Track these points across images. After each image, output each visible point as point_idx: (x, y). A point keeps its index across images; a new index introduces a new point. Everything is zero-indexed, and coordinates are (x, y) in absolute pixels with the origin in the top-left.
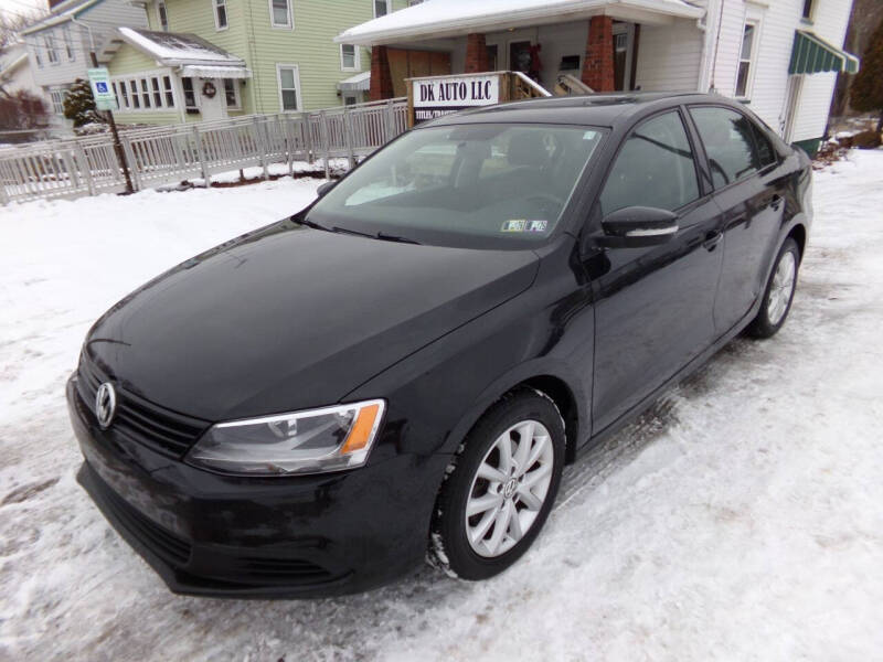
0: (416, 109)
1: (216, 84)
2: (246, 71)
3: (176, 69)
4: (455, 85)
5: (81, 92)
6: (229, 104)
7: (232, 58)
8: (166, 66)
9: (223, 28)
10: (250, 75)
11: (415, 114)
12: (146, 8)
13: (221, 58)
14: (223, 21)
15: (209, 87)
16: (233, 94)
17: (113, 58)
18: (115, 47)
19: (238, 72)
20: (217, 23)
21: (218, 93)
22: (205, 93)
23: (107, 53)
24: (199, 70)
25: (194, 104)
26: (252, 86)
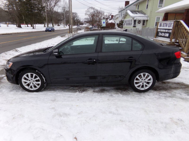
0: (158, 29)
1: (141, 21)
2: (148, 18)
3: (133, 18)
4: (166, 23)
5: (121, 22)
6: (143, 25)
7: (146, 15)
8: (131, 18)
9: (147, 9)
10: (148, 19)
11: (157, 30)
12: (136, 6)
13: (144, 15)
14: (147, 8)
15: (139, 22)
16: (144, 23)
17: (126, 16)
18: (126, 14)
19: (146, 18)
20: (146, 8)
21: (141, 22)
22: (138, 23)
23: (125, 15)
24: (137, 18)
25: (135, 25)
26: (148, 21)
